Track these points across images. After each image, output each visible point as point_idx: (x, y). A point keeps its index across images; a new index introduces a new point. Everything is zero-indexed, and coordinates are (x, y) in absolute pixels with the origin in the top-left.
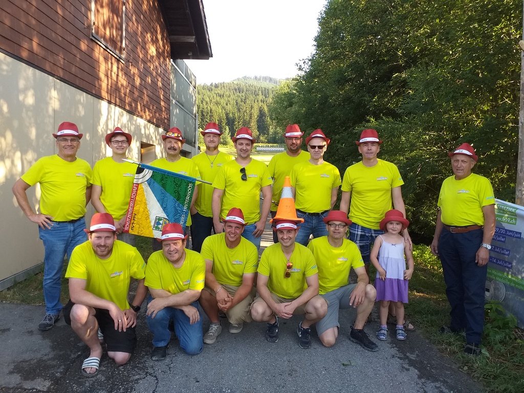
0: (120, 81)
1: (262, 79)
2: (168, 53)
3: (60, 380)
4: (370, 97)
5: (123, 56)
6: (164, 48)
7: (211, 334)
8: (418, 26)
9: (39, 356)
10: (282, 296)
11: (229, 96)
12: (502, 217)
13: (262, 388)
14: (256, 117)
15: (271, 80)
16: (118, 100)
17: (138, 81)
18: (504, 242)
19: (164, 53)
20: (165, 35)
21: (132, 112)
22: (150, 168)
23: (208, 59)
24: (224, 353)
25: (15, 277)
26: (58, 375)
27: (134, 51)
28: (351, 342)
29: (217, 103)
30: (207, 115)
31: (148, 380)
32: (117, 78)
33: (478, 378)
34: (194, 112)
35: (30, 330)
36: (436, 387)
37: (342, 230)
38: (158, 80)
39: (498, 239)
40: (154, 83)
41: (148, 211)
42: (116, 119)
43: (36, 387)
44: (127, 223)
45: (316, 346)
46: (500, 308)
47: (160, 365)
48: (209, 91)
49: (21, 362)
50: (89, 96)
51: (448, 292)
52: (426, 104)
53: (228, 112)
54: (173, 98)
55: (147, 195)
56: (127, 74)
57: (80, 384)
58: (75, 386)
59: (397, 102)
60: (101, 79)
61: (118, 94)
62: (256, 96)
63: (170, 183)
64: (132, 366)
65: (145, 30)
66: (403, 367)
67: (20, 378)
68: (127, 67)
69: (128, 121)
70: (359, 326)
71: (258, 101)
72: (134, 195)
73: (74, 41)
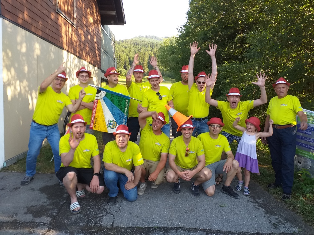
0: (73, 38)
1: (150, 37)
2: (99, 21)
3: (56, 217)
4: (222, 48)
5: (75, 23)
6: (97, 18)
7: (141, 189)
8: (252, 6)
9: (41, 203)
10: (183, 167)
11: (131, 48)
13: (176, 220)
14: (147, 60)
15: (155, 38)
16: (72, 50)
17: (83, 38)
18: (310, 134)
19: (97, 21)
20: (98, 10)
21: (80, 57)
23: (123, 25)
24: (150, 200)
25: (18, 157)
26: (54, 214)
27: (80, 20)
28: (223, 193)
29: (123, 52)
30: (117, 59)
31: (108, 217)
32: (72, 36)
33: (300, 213)
34: (114, 57)
35: (32, 188)
36: (276, 218)
37: (218, 129)
38: (94, 38)
39: (307, 133)
40: (92, 39)
41: (104, 117)
42: (72, 61)
43: (42, 222)
44: (92, 123)
45: (203, 196)
46: (308, 173)
47: (114, 208)
48: (118, 44)
49: (31, 207)
50: (57, 48)
51: (273, 164)
52: (259, 53)
53: (130, 57)
54: (103, 49)
55: (103, 107)
56: (77, 34)
57: (68, 219)
58: (66, 221)
59: (239, 52)
60: (63, 37)
61: (72, 46)
62: (147, 47)
63: (116, 99)
64: (97, 208)
65: (87, 7)
66: (255, 208)
67: (32, 216)
68: (77, 30)
69: (78, 63)
70: (228, 184)
71: (148, 51)
72: (95, 106)
73: (48, 14)
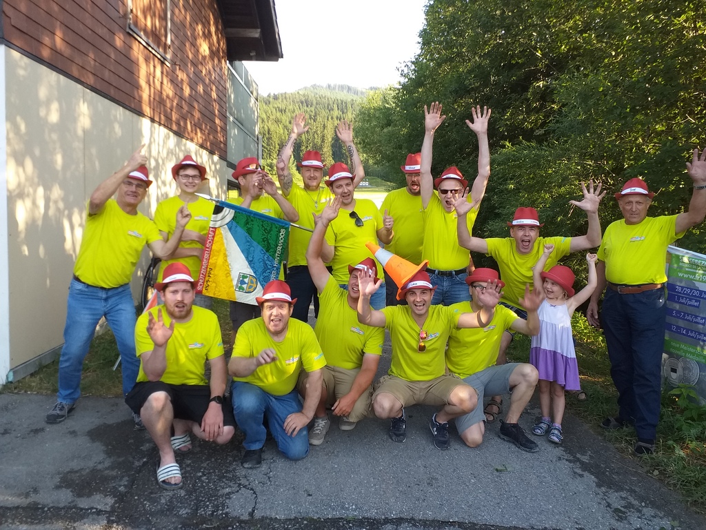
0: (165, 90)
1: (337, 87)
2: (223, 51)
3: (126, 496)
5: (169, 56)
6: (219, 45)
7: (318, 432)
8: (566, 17)
9: (91, 464)
11: (294, 111)
12: (694, 274)
13: (396, 502)
14: (330, 140)
15: (349, 89)
16: (162, 117)
17: (187, 91)
18: (698, 307)
19: (219, 53)
20: (220, 27)
21: (179, 134)
22: (231, 206)
23: (277, 60)
24: (337, 456)
25: (40, 359)
26: (122, 489)
27: (181, 49)
29: (277, 121)
30: (263, 137)
31: (243, 495)
32: (161, 87)
33: (675, 485)
34: (257, 133)
35: (71, 430)
36: (621, 497)
38: (211, 90)
39: (689, 303)
40: (207, 93)
41: (228, 266)
42: (161, 143)
43: (95, 506)
44: (201, 281)
45: (457, 447)
46: (693, 394)
47: (255, 474)
48: (266, 104)
49: (68, 472)
50: (127, 112)
51: (614, 373)
52: (583, 123)
54: (231, 114)
55: (227, 244)
56: (174, 81)
57: (153, 501)
58: (147, 504)
59: (537, 121)
60: (141, 87)
61: (162, 109)
62: (330, 111)
63: (256, 227)
64: (218, 476)
65: (195, 20)
66: (575, 473)
67: (71, 494)
68: (174, 71)
69: (175, 146)
70: (513, 418)
71: (332, 118)
73: (107, 35)
